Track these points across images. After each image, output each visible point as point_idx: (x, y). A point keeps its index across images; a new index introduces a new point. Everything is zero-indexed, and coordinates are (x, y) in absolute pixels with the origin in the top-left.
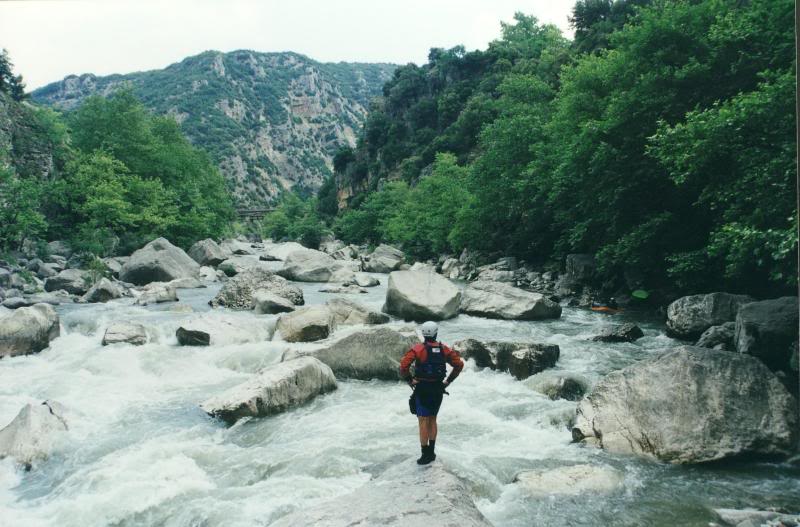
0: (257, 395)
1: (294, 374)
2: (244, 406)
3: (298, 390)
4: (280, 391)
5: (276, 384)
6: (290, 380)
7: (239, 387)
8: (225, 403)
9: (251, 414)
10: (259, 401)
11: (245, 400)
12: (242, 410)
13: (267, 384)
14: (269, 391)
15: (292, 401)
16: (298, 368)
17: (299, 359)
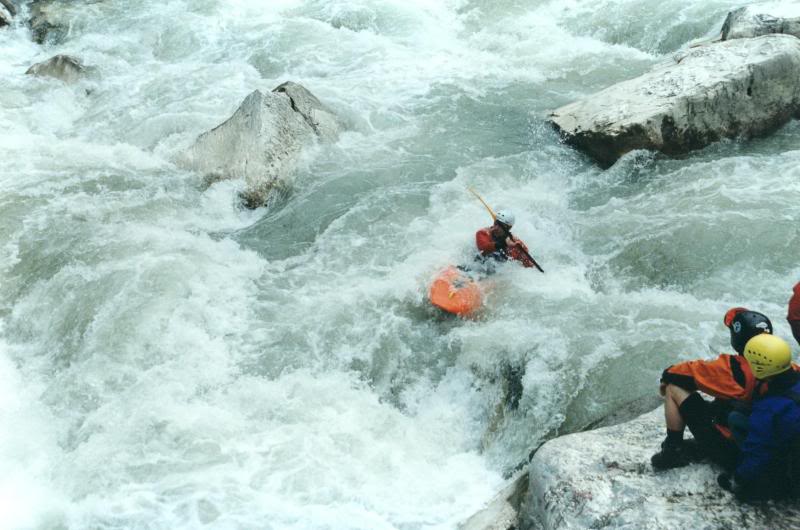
0: (664, 110)
1: (747, 73)
2: (636, 129)
3: (751, 106)
4: (712, 105)
5: (705, 90)
6: (736, 84)
7: (631, 84)
8: (600, 119)
9: (651, 147)
10: (668, 122)
11: (640, 119)
12: (634, 136)
13: (688, 90)
14: (690, 104)
15: (734, 125)
16: (758, 60)
17: (762, 40)
